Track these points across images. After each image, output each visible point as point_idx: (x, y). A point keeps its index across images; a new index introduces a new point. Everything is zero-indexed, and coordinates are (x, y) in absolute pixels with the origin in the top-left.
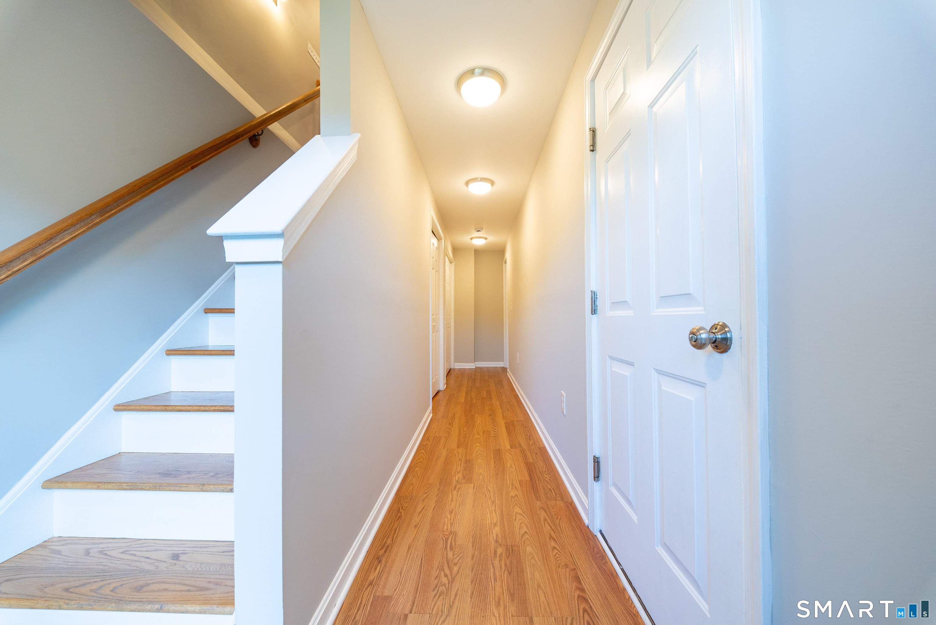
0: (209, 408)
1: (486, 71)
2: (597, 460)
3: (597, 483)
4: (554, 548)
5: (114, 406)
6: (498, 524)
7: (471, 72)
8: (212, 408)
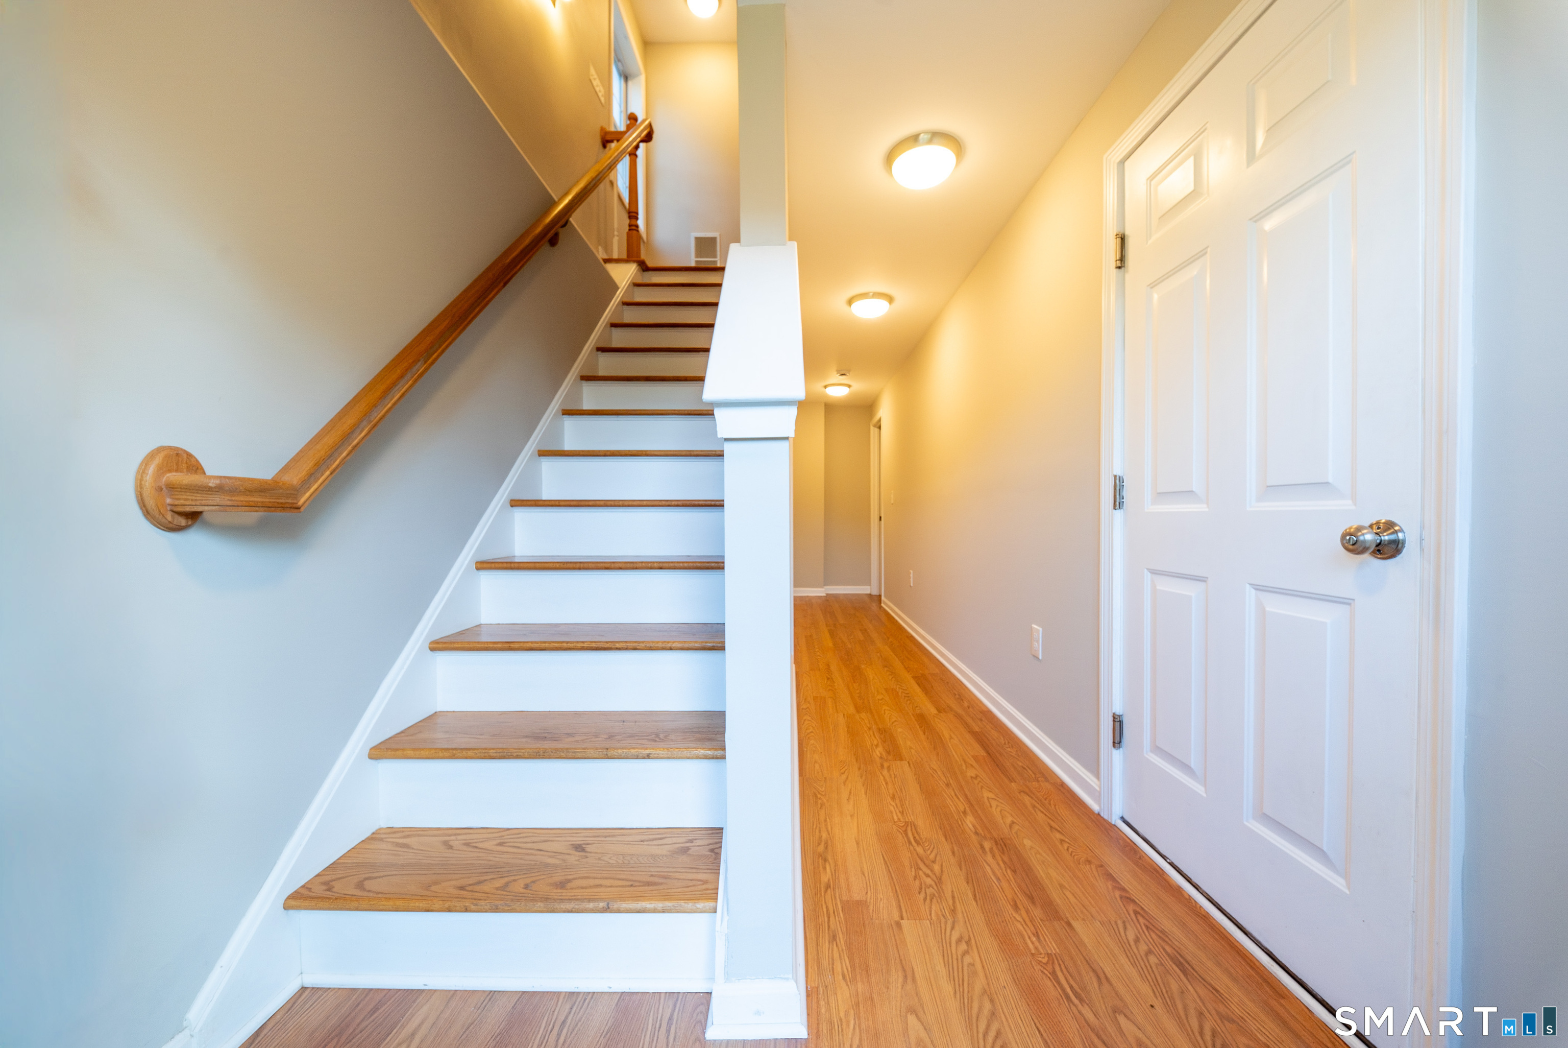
0: (575, 644)
1: (937, 136)
2: (1118, 719)
3: (1118, 751)
4: (1062, 841)
5: (431, 643)
6: (968, 810)
7: (914, 139)
8: (578, 645)
